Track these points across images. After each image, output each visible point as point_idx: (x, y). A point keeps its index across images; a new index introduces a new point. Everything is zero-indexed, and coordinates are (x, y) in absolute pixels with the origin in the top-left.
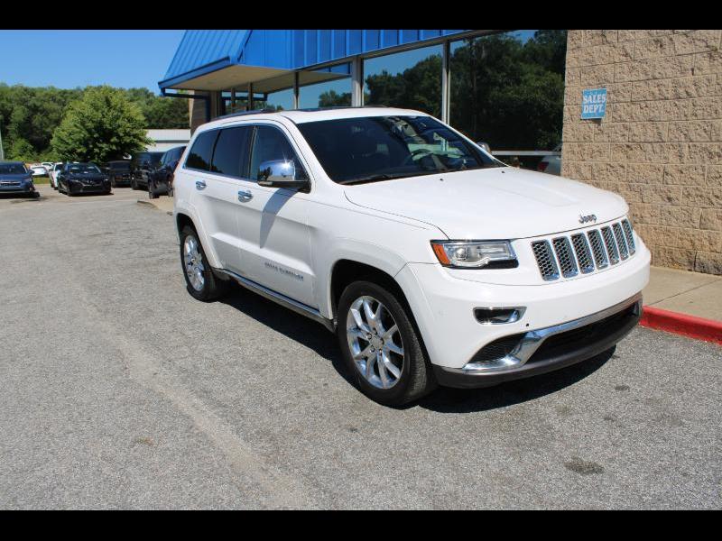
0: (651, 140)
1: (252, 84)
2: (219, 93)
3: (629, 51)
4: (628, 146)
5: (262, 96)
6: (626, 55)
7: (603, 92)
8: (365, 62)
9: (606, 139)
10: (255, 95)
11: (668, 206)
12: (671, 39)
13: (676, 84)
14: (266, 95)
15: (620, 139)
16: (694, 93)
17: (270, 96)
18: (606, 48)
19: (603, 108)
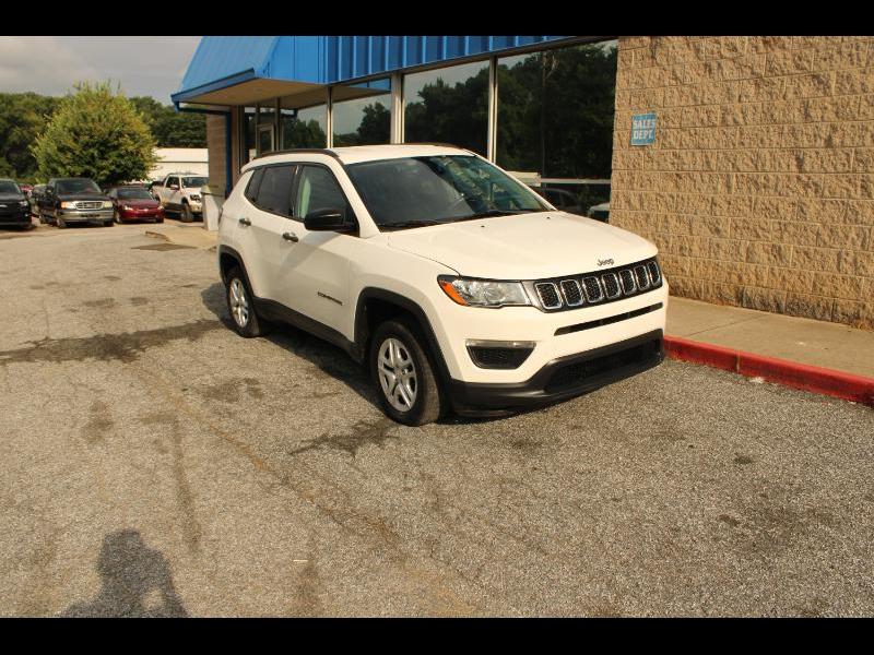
0: (701, 169)
1: (279, 99)
2: (243, 107)
3: (679, 75)
4: (677, 175)
5: (291, 112)
6: (676, 79)
7: (653, 117)
8: (406, 77)
9: (655, 167)
10: (283, 111)
11: (716, 239)
12: (719, 65)
13: (725, 111)
14: (296, 111)
15: (670, 166)
16: (741, 120)
17: (300, 112)
18: (657, 71)
19: (653, 133)
